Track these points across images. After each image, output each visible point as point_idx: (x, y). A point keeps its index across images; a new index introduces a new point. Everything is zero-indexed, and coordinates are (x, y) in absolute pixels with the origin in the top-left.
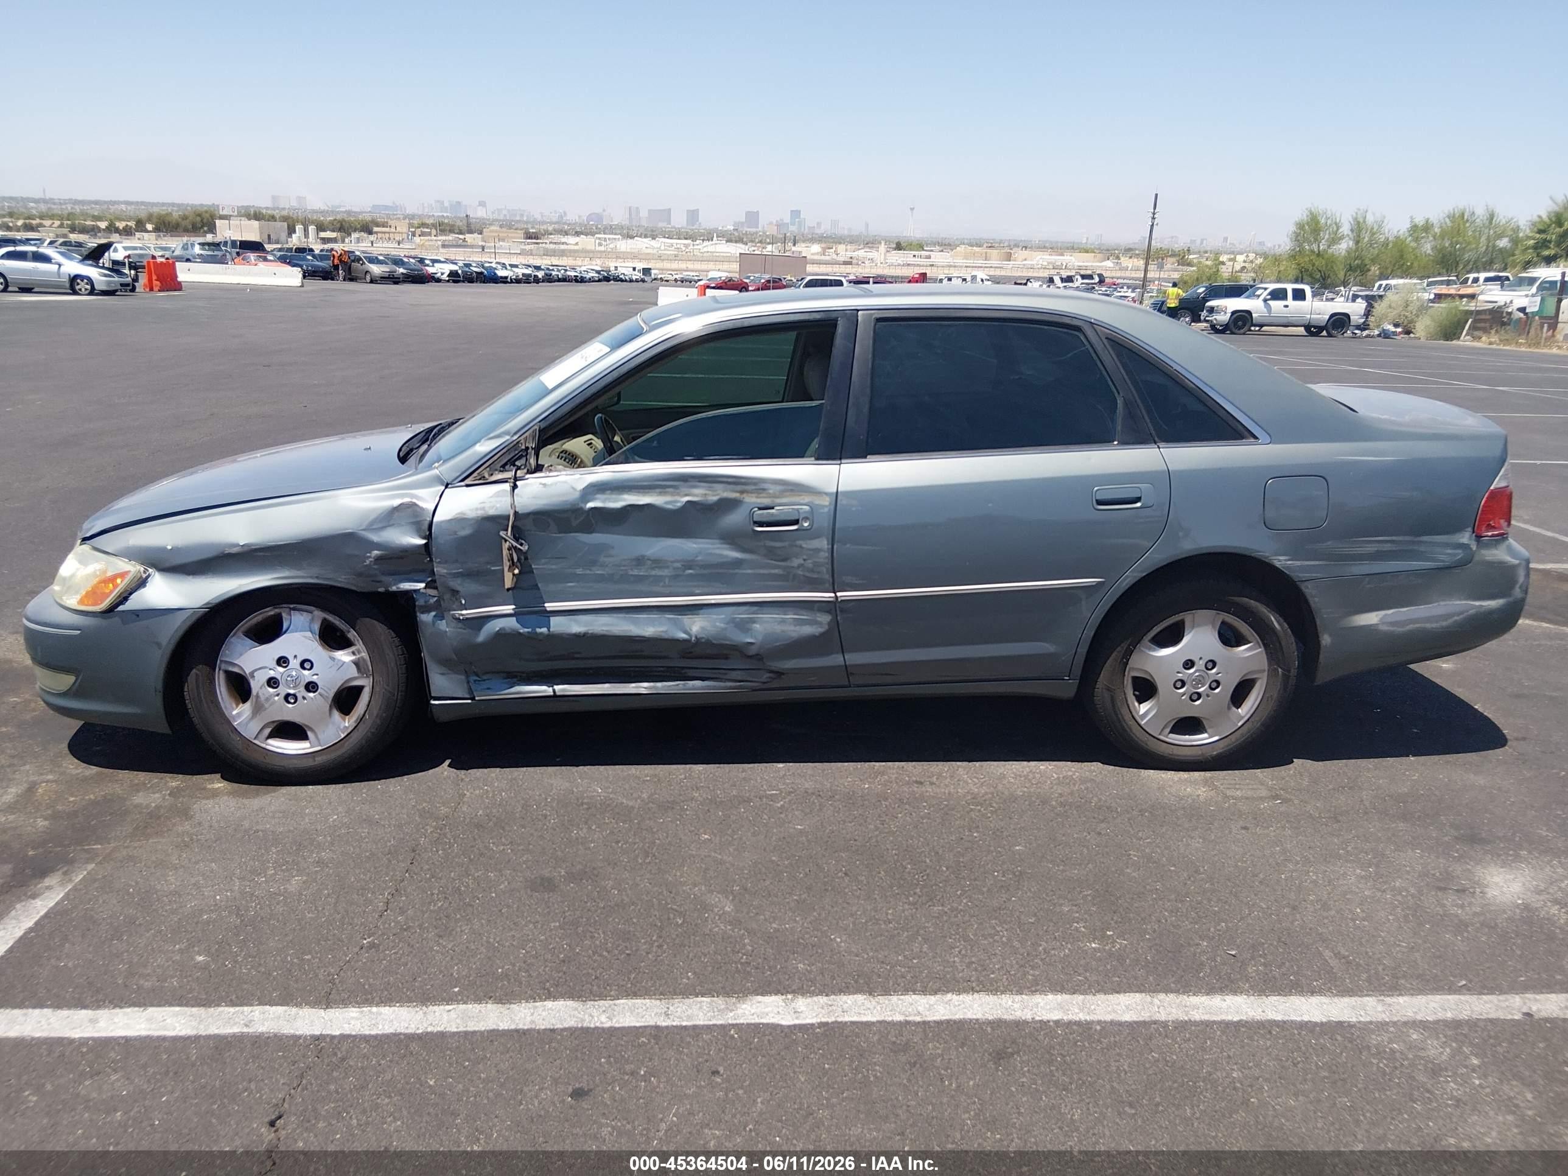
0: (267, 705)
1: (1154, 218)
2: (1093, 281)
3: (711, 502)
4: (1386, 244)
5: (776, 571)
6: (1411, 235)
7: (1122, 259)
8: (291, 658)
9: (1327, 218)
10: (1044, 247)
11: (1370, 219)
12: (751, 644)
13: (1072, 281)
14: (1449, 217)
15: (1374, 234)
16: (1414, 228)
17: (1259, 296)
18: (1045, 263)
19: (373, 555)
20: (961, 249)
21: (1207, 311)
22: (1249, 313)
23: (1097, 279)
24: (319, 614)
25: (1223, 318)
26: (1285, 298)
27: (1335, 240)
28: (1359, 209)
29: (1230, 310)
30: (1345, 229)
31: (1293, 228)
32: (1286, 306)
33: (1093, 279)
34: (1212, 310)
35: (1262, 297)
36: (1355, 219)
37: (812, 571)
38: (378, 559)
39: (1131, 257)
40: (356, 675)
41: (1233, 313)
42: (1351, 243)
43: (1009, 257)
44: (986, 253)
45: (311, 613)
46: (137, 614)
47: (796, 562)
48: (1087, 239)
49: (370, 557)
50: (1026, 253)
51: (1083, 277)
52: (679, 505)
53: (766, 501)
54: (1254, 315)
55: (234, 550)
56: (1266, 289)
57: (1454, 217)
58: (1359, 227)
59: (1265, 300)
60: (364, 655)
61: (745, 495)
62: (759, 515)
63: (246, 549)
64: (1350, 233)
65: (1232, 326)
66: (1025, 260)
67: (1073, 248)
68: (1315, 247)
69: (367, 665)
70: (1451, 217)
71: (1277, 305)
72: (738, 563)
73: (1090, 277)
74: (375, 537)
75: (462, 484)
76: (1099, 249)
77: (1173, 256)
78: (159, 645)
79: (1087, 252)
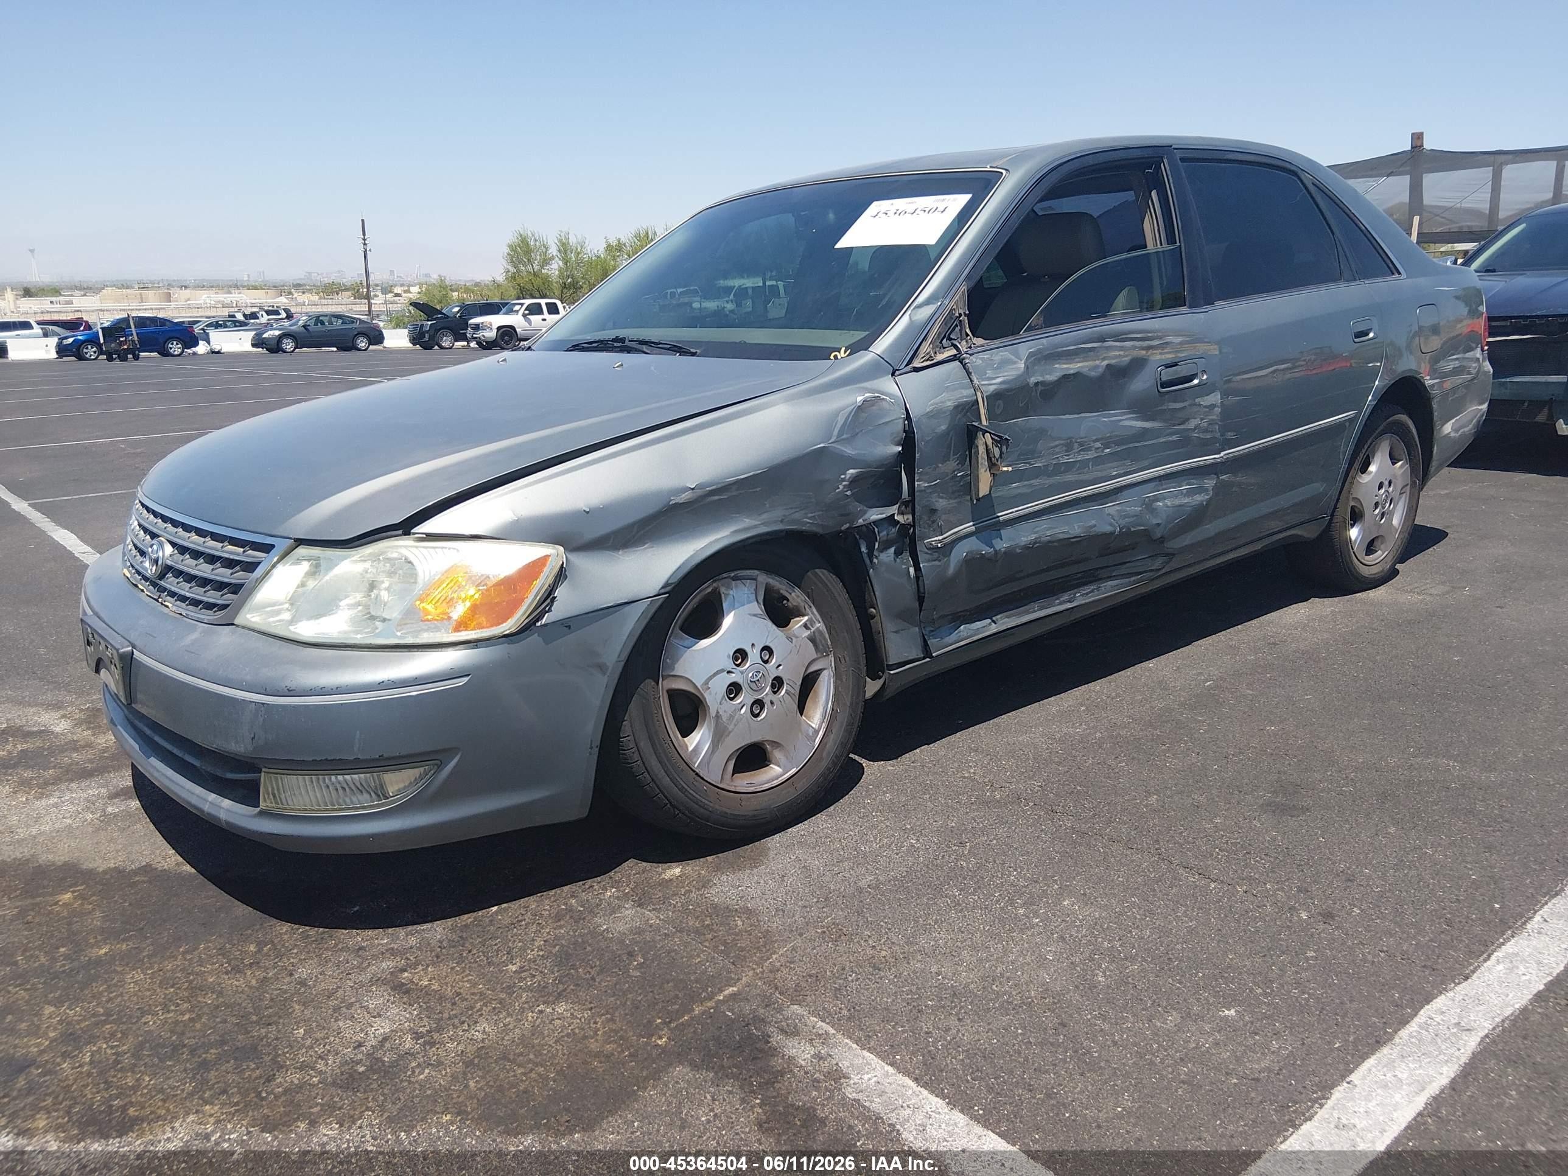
0: (731, 727)
1: (365, 244)
2: (280, 317)
3: (1125, 363)
4: (590, 263)
5: (1174, 438)
6: (609, 255)
7: (296, 295)
8: (748, 649)
9: (536, 240)
10: (204, 286)
11: (573, 241)
12: (1158, 525)
13: (258, 318)
14: (635, 236)
15: (579, 253)
16: (609, 248)
17: (517, 311)
18: (213, 302)
19: (848, 476)
20: (107, 291)
21: (472, 328)
22: (512, 327)
23: (284, 315)
24: (763, 578)
25: (491, 334)
26: (541, 312)
27: (546, 261)
28: (561, 231)
29: (495, 326)
30: (553, 250)
31: (506, 250)
32: (544, 320)
33: (279, 314)
34: (477, 327)
35: (521, 312)
36: (560, 241)
37: (1206, 431)
38: (854, 481)
39: (304, 293)
40: (816, 656)
41: (499, 328)
42: (561, 263)
43: (168, 298)
44: (141, 294)
45: (755, 579)
46: (567, 624)
47: (1192, 424)
48: (248, 276)
49: (843, 480)
50: (185, 293)
51: (268, 313)
52: (1101, 370)
53: (1169, 357)
54: (518, 330)
55: (683, 498)
56: (522, 304)
57: (640, 237)
58: (564, 247)
59: (524, 315)
60: (819, 625)
61: (1150, 352)
62: (1168, 375)
63: (699, 492)
64: (558, 254)
65: (499, 340)
66: (189, 300)
67: (237, 286)
68: (530, 268)
69: (825, 638)
70: (637, 236)
71: (535, 319)
72: (1143, 434)
73: (277, 313)
74: (849, 451)
75: (909, 368)
76: (265, 285)
77: (347, 290)
78: (602, 668)
79: (256, 288)
